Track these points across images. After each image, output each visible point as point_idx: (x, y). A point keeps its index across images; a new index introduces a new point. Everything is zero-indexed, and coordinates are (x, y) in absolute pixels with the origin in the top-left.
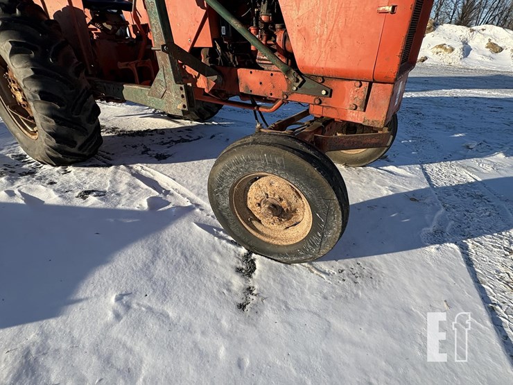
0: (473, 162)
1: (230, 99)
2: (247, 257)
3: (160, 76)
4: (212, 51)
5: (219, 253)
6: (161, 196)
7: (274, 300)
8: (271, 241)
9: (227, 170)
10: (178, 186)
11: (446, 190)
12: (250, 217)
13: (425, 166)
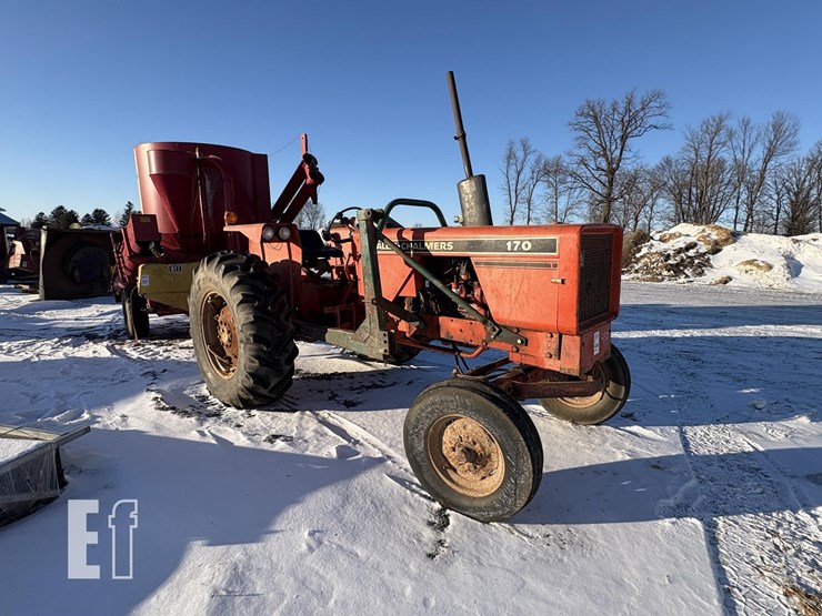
0: (760, 427)
1: (432, 343)
2: (440, 513)
3: (366, 323)
4: (416, 301)
5: (410, 505)
6: (351, 445)
7: (466, 554)
8: (467, 493)
9: (423, 411)
10: (369, 436)
11: (708, 460)
12: (446, 466)
13: (687, 428)
